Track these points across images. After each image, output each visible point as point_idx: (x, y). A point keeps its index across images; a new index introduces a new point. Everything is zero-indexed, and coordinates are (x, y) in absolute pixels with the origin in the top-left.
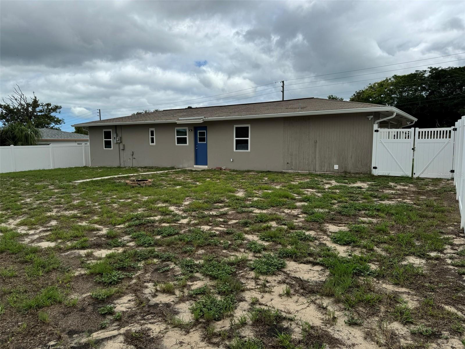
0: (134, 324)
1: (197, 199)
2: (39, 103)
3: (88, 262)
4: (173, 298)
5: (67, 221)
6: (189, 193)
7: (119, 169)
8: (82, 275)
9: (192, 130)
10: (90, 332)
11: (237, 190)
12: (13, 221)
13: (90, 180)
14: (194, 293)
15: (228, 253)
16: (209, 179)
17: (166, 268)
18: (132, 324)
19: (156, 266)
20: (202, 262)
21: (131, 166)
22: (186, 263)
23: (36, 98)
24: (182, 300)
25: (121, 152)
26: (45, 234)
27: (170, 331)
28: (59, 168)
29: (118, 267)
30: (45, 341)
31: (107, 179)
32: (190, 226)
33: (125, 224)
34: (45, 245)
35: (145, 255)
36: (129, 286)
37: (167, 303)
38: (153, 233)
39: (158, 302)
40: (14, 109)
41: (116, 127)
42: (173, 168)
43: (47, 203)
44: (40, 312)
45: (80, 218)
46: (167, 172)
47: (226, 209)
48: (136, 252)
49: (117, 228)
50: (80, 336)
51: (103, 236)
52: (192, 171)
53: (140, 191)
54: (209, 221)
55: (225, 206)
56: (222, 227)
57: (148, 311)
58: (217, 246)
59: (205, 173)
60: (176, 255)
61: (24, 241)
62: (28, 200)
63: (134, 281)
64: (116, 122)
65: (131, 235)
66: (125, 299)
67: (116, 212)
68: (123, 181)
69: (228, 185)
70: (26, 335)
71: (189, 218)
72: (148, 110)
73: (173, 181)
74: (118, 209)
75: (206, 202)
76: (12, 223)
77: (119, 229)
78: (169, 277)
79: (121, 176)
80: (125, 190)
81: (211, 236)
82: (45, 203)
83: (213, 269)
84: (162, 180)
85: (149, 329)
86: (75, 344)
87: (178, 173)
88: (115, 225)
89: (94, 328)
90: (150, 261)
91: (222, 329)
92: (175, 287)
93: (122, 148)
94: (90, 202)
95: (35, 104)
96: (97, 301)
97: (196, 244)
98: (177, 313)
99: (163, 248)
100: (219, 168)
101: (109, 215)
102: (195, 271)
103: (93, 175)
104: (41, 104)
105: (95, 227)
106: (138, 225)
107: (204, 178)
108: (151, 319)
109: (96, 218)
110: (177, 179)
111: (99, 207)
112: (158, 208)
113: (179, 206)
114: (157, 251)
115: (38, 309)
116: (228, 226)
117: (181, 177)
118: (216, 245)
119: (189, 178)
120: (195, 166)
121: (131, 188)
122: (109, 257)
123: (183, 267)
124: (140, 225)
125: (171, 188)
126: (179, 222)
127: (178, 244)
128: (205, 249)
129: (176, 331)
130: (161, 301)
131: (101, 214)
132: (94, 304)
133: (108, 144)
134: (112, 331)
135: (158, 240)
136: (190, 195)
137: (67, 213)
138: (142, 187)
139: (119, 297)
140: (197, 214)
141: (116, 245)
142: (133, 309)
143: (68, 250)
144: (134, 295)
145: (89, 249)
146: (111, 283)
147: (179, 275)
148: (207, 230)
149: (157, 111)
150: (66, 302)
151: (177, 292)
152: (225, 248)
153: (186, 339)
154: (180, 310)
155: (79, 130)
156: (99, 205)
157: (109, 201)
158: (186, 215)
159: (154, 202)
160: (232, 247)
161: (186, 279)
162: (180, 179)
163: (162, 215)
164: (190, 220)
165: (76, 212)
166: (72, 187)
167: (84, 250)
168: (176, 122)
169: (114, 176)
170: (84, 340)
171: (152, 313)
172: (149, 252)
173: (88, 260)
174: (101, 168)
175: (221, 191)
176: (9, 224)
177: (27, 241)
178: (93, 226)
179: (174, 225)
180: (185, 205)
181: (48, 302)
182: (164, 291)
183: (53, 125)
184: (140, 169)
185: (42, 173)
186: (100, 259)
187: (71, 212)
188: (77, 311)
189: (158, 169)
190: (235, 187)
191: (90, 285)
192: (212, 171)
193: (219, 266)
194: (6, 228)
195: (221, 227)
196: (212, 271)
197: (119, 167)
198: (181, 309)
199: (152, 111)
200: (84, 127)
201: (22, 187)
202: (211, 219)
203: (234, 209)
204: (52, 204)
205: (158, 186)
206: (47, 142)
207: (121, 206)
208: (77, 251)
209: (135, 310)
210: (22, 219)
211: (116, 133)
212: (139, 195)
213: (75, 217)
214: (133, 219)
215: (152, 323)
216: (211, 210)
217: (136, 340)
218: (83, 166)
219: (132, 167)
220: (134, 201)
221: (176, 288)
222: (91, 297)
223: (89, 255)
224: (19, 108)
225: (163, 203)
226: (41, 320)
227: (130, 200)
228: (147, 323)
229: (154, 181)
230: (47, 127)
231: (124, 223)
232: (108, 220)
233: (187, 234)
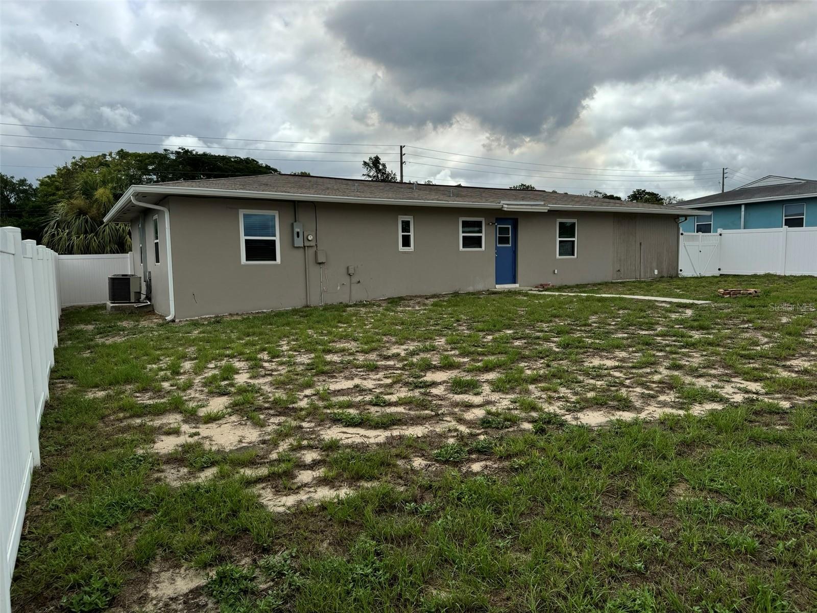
9: (491, 223)
25: (314, 270)
41: (294, 206)
211: (297, 220)
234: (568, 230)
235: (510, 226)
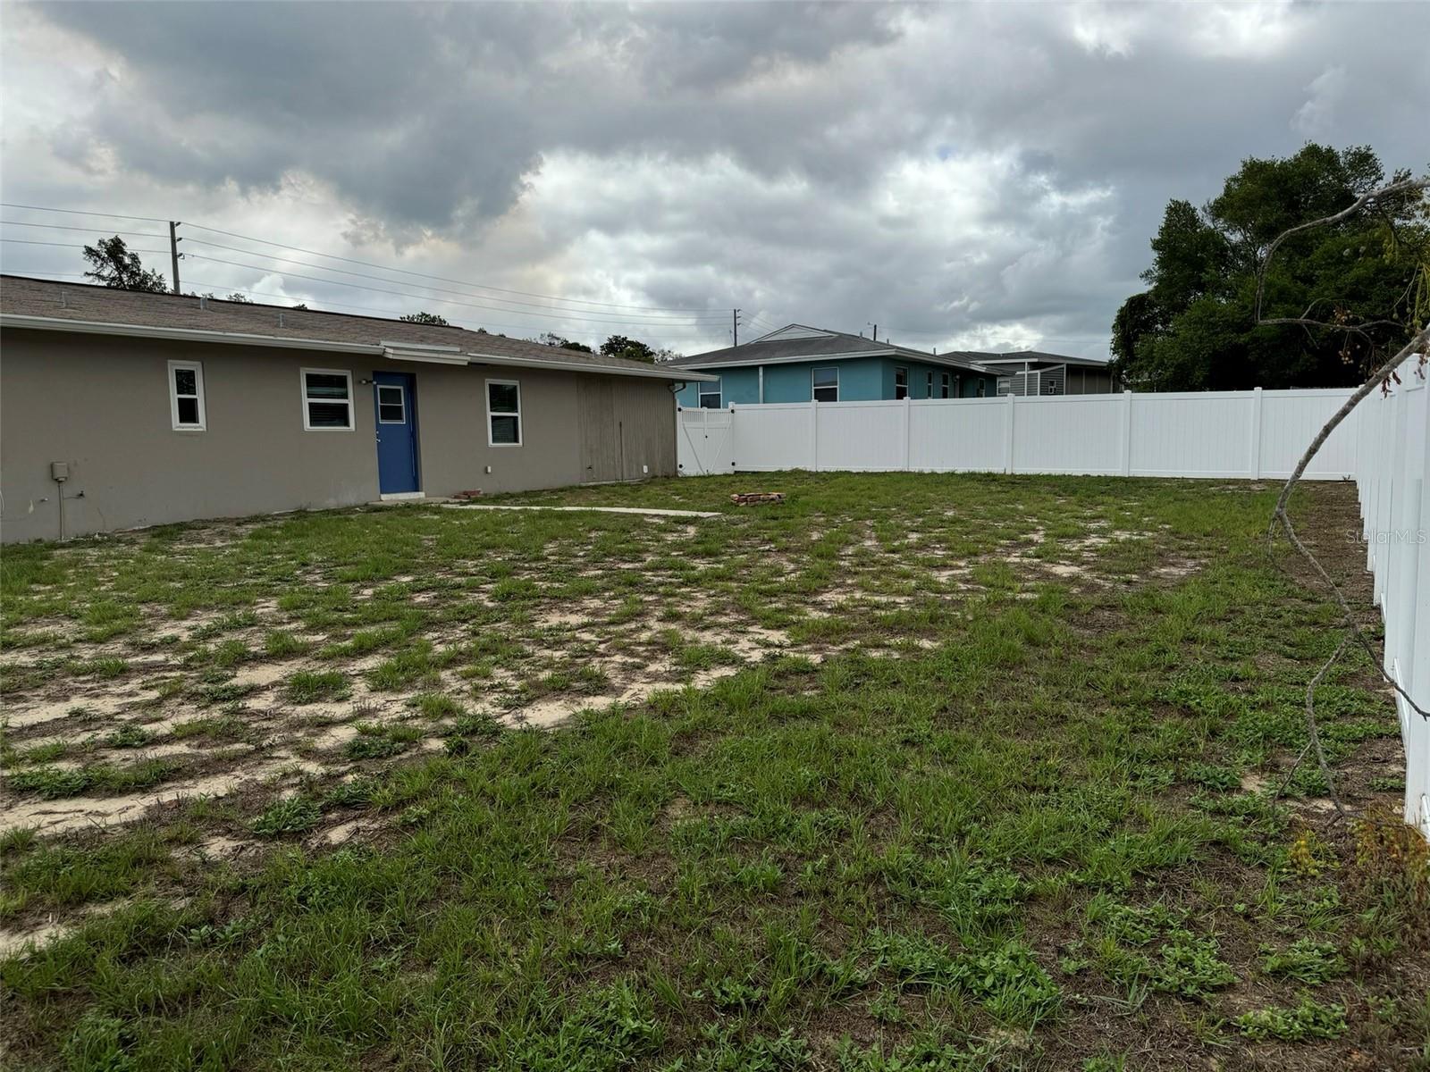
9: (367, 381)
120: (385, 497)
234: (504, 399)
235: (401, 388)
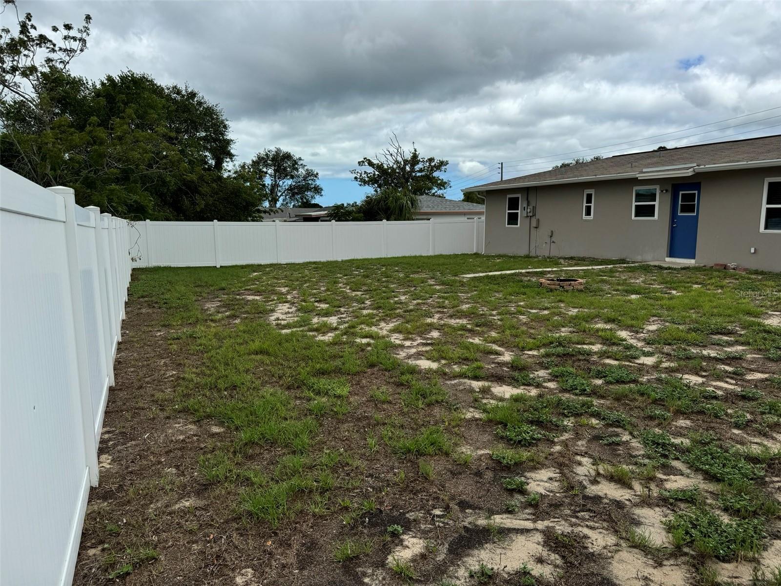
0: (559, 520)
1: (673, 322)
2: (420, 158)
3: (484, 401)
4: (628, 495)
5: (453, 334)
6: (657, 309)
7: (527, 259)
8: (477, 420)
9: (667, 191)
10: (491, 513)
11: (767, 313)
12: (385, 325)
13: (484, 274)
14: (670, 495)
15: (745, 436)
16: (700, 286)
17: (614, 439)
18: (556, 520)
19: (596, 431)
20: (687, 442)
21: (547, 255)
22: (654, 437)
23: (415, 151)
24: (646, 502)
25: (533, 231)
26: (424, 349)
27: (625, 552)
28: (441, 255)
29: (531, 419)
30: (428, 505)
31: (509, 275)
32: (660, 371)
33: (539, 350)
34: (425, 364)
35: (576, 408)
36: (550, 455)
37: (618, 499)
38: (589, 373)
39: (600, 494)
40: (388, 168)
41: (527, 190)
42: (623, 261)
43: (427, 304)
44: (421, 461)
45: (470, 331)
46: (611, 269)
47: (740, 348)
48: (560, 400)
49: (527, 354)
50: (475, 513)
51: (505, 364)
52: (661, 268)
53: (563, 298)
54: (701, 367)
55: (737, 343)
56: (731, 384)
57: (584, 505)
58: (720, 419)
59: (689, 274)
60: (634, 420)
61: (398, 354)
62: (403, 298)
63: (558, 448)
64: (529, 181)
65: (550, 371)
66: (544, 474)
67: (524, 328)
68: (534, 279)
69: (744, 301)
70: (404, 490)
71: (656, 356)
72: (581, 158)
73: (623, 285)
74: (527, 324)
75: (695, 330)
76: (384, 328)
77: (530, 356)
78: (620, 455)
79: (531, 270)
80: (538, 294)
81: (706, 398)
82: (424, 303)
83: (713, 461)
84: (603, 281)
85: (586, 537)
86: (470, 523)
87: (633, 271)
88: (523, 349)
89: (496, 507)
90: (584, 420)
91: (734, 580)
92: (633, 476)
93: (534, 224)
94: (485, 309)
95: (415, 159)
96: (500, 467)
97: (674, 407)
98: (638, 524)
99: (608, 402)
100: (721, 265)
101: (514, 332)
102: (672, 456)
103: (488, 267)
104: (421, 160)
105: (493, 348)
106: (561, 355)
107: (688, 283)
108: (589, 519)
109: (494, 334)
110: (632, 281)
111: (499, 317)
112: (598, 330)
113: (637, 332)
114: (596, 405)
115: (418, 456)
116: (745, 384)
117: (638, 279)
118: (716, 416)
119: (654, 280)
120: (668, 259)
121: (548, 292)
122: (516, 399)
123: (648, 444)
124: (564, 355)
125: (620, 297)
126: (637, 361)
127: (635, 400)
128: (692, 419)
129: (636, 556)
130: (606, 494)
131: (501, 330)
132: (494, 470)
133: (513, 219)
134: (523, 520)
135: (599, 387)
136: (658, 313)
137: (453, 322)
138: (567, 291)
139: (534, 469)
140: (674, 350)
141: (526, 383)
142: (558, 495)
143: (455, 377)
144: (558, 471)
145: (485, 380)
146: (520, 442)
147: (640, 456)
148: (695, 384)
149: (597, 159)
150: (455, 456)
151: (637, 487)
152: (737, 426)
153: (657, 575)
154: (642, 520)
155: (470, 196)
156: (499, 314)
157: (513, 309)
158: (650, 350)
159: (589, 319)
160: (754, 426)
161: (654, 467)
162: (638, 281)
163: (604, 344)
164: (659, 360)
165: (464, 321)
166: (458, 284)
167: (478, 381)
168: (637, 176)
169: (520, 271)
170: (482, 522)
171: (590, 510)
172: (583, 405)
173: (484, 398)
174: (499, 256)
175: (729, 312)
176: (381, 329)
177: (403, 356)
178: (489, 346)
179: (628, 365)
180: (649, 331)
181: (431, 450)
182: (611, 478)
183: (435, 190)
184: (562, 261)
185: (419, 261)
186: (501, 399)
187: (458, 321)
188: (470, 474)
189: (594, 261)
190: (762, 306)
191: (486, 437)
192: (705, 270)
193: (726, 459)
194: (377, 333)
195: (727, 382)
196: (711, 465)
197: (528, 257)
198: (646, 518)
199: (589, 159)
200: (479, 192)
201: (394, 279)
202: (705, 364)
203: (760, 350)
204: (433, 307)
205: (595, 292)
206: (427, 216)
207: (532, 320)
208: (466, 380)
209: (560, 497)
210: (396, 324)
211: (527, 199)
212: (563, 305)
213: (464, 330)
214: (553, 343)
215: (591, 528)
216: (705, 346)
217: (563, 547)
218: (472, 253)
219: (548, 258)
220: (554, 314)
221: (633, 478)
222: (490, 457)
223: (485, 391)
224: (395, 166)
225: (605, 323)
226: (423, 474)
227: (546, 312)
228: (581, 524)
229: (587, 283)
230: (427, 194)
231: (538, 348)
232: (512, 339)
233: (655, 385)
